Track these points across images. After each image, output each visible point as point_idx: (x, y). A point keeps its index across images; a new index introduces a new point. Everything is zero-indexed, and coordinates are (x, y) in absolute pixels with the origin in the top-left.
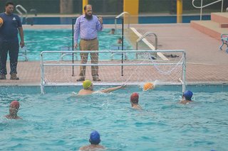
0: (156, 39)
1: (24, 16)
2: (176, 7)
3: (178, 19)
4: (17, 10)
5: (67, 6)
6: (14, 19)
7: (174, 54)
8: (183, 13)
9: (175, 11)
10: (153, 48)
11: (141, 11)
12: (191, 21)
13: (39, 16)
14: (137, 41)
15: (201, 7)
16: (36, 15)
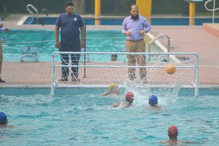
0: (169, 41)
1: (35, 16)
2: (188, 9)
3: (191, 22)
4: (29, 10)
5: (79, 6)
6: (75, 19)
7: (186, 56)
8: (196, 15)
9: (188, 14)
10: (165, 50)
11: (153, 12)
12: (204, 24)
13: (50, 16)
14: (150, 42)
15: (214, 10)
16: (47, 15)
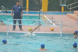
6: (20, 8)
8: (64, 11)
11: (48, 10)
14: (45, 19)
15: (71, 9)
16: (9, 10)
